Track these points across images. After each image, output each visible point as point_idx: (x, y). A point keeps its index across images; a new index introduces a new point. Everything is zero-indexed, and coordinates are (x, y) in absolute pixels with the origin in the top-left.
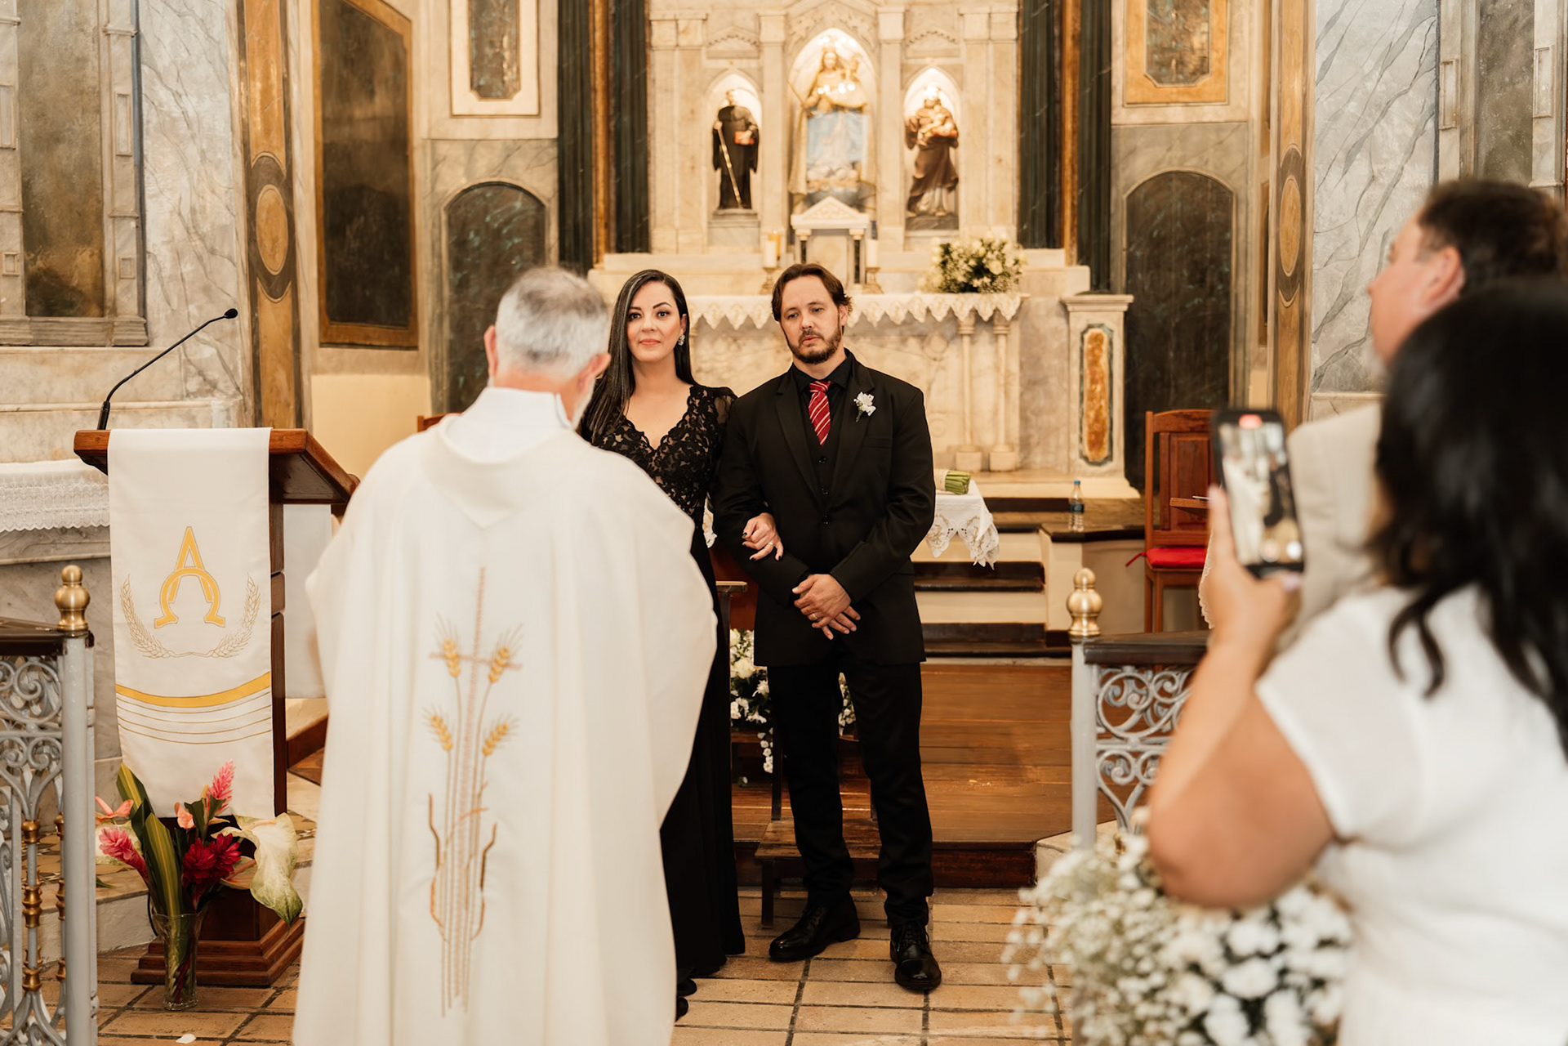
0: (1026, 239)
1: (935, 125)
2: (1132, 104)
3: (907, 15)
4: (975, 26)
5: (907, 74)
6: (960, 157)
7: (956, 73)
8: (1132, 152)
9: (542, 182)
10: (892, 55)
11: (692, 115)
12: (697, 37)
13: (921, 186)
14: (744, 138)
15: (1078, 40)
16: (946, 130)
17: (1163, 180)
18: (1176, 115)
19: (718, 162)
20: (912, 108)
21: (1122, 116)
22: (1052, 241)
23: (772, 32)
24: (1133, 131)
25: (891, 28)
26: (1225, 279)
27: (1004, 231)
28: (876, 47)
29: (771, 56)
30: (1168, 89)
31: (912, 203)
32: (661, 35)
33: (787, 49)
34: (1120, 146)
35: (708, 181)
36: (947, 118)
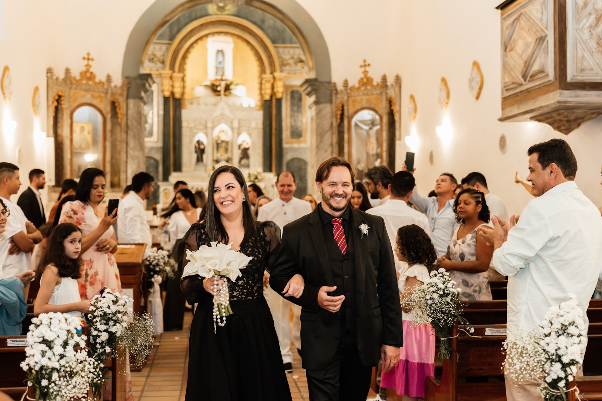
0: (265, 171)
1: (245, 146)
2: (287, 143)
3: (239, 123)
4: (253, 125)
5: (239, 134)
6: (250, 152)
7: (250, 135)
8: (287, 153)
9: (158, 156)
10: (236, 131)
11: (191, 142)
12: (192, 125)
13: (241, 159)
14: (202, 147)
15: (276, 129)
16: (247, 146)
17: (293, 160)
18: (296, 145)
19: (196, 152)
20: (239, 141)
21: (285, 146)
22: (270, 170)
23: (209, 125)
24: (287, 149)
25: (236, 125)
26: (306, 180)
27: (260, 169)
28: (232, 128)
29: (209, 130)
30: (294, 140)
31: (240, 162)
32: (184, 124)
33: (213, 128)
34: (285, 152)
35: (195, 156)
36: (247, 144)
